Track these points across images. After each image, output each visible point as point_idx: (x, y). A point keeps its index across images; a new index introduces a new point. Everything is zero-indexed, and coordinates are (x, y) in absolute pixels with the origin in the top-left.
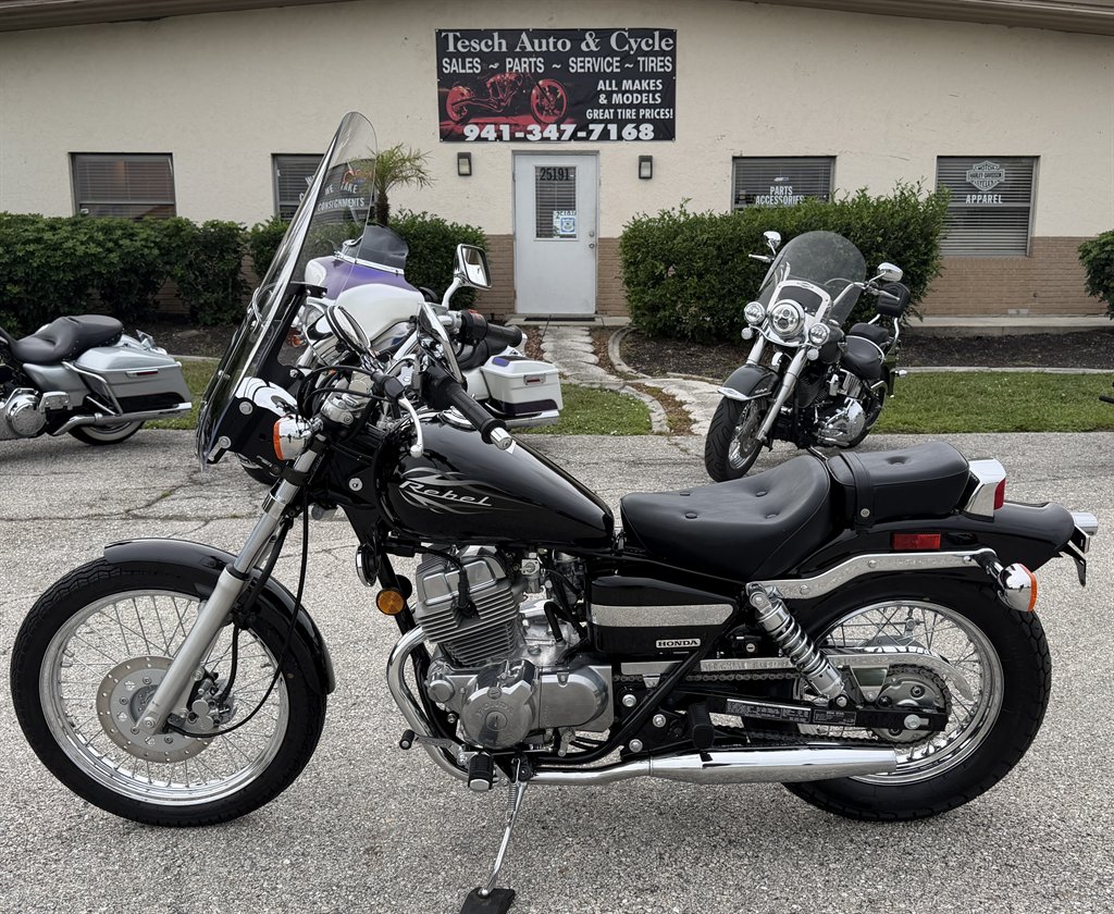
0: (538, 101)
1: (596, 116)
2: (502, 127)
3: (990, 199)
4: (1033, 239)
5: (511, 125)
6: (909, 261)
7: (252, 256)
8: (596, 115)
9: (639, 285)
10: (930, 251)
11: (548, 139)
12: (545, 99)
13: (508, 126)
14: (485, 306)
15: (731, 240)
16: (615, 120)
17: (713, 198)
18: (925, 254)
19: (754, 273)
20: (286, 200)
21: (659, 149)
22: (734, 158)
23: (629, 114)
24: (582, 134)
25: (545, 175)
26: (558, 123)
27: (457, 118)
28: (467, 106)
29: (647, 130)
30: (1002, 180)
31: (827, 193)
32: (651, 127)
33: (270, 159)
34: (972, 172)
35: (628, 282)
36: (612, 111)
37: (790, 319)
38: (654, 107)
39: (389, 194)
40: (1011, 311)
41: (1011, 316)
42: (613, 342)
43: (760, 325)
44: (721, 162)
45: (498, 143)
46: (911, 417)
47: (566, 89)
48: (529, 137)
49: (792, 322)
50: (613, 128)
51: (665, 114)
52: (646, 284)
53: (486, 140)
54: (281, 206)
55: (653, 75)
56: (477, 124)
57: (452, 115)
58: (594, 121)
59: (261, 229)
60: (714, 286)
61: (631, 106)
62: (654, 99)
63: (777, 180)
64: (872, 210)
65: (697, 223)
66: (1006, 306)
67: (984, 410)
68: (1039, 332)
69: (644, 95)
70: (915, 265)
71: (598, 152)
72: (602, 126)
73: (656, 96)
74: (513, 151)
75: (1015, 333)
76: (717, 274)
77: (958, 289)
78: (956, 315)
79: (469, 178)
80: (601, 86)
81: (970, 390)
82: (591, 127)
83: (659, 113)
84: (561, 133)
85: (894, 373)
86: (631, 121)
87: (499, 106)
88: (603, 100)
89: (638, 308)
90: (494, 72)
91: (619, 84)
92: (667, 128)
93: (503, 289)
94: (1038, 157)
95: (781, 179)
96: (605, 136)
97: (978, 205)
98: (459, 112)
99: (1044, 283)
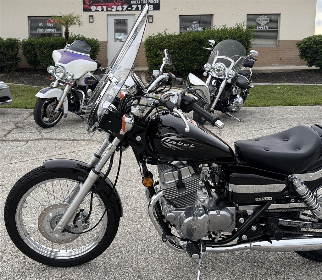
1: (134, 3)
2: (103, 7)
3: (264, 28)
4: (279, 40)
7: (23, 49)
9: (151, 57)
10: (249, 45)
11: (119, 10)
13: (105, 6)
15: (182, 42)
16: (140, 4)
17: (173, 29)
18: (247, 46)
19: (190, 53)
20: (33, 31)
21: (155, 13)
22: (180, 16)
23: (145, 2)
24: (129, 9)
25: (117, 22)
26: (122, 5)
27: (89, 4)
29: (151, 7)
30: (268, 21)
31: (210, 26)
33: (27, 18)
34: (258, 19)
35: (147, 56)
36: (139, 1)
37: (221, 69)
39: (69, 29)
40: (273, 64)
41: (273, 66)
42: (143, 76)
43: (209, 71)
44: (175, 17)
45: (102, 12)
46: (252, 101)
48: (112, 10)
49: (222, 70)
50: (140, 6)
52: (153, 57)
53: (98, 11)
54: (31, 33)
56: (95, 6)
57: (87, 3)
59: (25, 40)
60: (177, 57)
63: (194, 22)
64: (229, 32)
65: (170, 37)
66: (271, 63)
67: (276, 99)
68: (284, 71)
71: (135, 14)
72: (136, 6)
74: (107, 14)
75: (276, 72)
76: (178, 53)
79: (93, 23)
81: (268, 91)
82: (133, 6)
83: (155, 2)
84: (123, 8)
85: (249, 87)
89: (151, 64)
92: (157, 6)
93: (104, 59)
94: (280, 14)
95: (195, 22)
96: (137, 9)
97: (261, 30)
98: (89, 2)
99: (283, 55)
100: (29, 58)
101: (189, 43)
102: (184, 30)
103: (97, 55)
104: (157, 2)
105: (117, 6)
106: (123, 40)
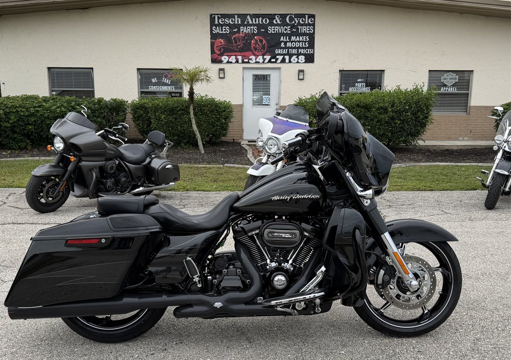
0: (254, 45)
2: (239, 57)
3: (451, 89)
4: (470, 107)
5: (242, 56)
6: (420, 117)
7: (132, 114)
8: (279, 52)
10: (429, 112)
11: (258, 62)
12: (257, 45)
16: (288, 54)
17: (331, 89)
18: (426, 113)
20: (143, 89)
21: (307, 67)
22: (340, 71)
23: (295, 51)
24: (273, 60)
25: (257, 78)
26: (263, 55)
27: (219, 53)
28: (223, 48)
29: (302, 58)
30: (457, 81)
31: (380, 86)
32: (304, 57)
33: (136, 71)
34: (444, 77)
36: (287, 50)
38: (305, 48)
39: (194, 87)
40: (460, 138)
41: (460, 140)
44: (334, 73)
45: (237, 64)
47: (267, 41)
48: (250, 61)
50: (287, 58)
51: (310, 51)
53: (231, 62)
54: (141, 92)
55: (305, 34)
56: (227, 56)
57: (217, 52)
58: (278, 54)
59: (135, 102)
61: (295, 48)
62: (305, 45)
63: (359, 80)
64: (404, 95)
66: (458, 136)
68: (473, 147)
69: (301, 43)
70: (422, 119)
71: (280, 68)
72: (282, 57)
73: (306, 44)
74: (243, 68)
75: (463, 148)
77: (437, 128)
78: (436, 140)
79: (223, 80)
80: (282, 39)
82: (277, 57)
83: (307, 51)
84: (264, 59)
86: (295, 54)
87: (237, 47)
88: (283, 45)
90: (235, 33)
91: (290, 38)
92: (309, 56)
93: (238, 128)
94: (472, 71)
95: (360, 80)
96: (283, 61)
97: (446, 92)
98: (219, 50)
99: (475, 126)
100: (140, 125)
101: (352, 109)
102: (345, 90)
103: (229, 123)
104: (310, 52)
105: (257, 56)
106: (263, 103)
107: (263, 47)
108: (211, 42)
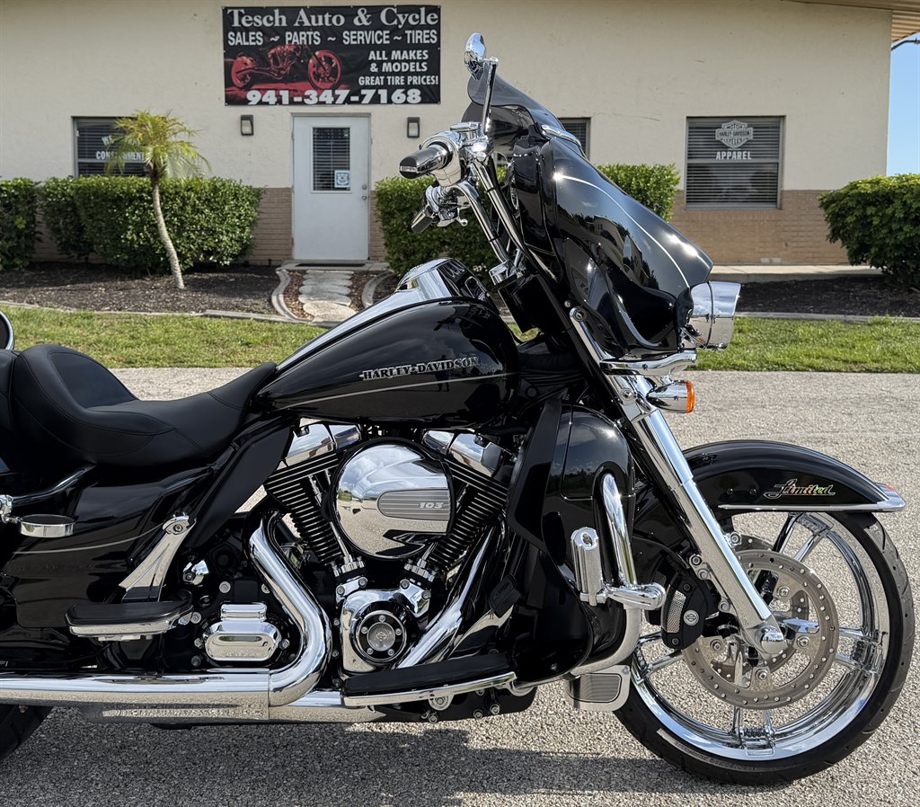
0: (315, 69)
1: (367, 83)
2: (282, 93)
3: (739, 156)
4: (782, 191)
5: (290, 90)
11: (324, 103)
12: (321, 68)
13: (287, 92)
14: (264, 252)
16: (385, 86)
20: (84, 157)
21: (426, 112)
23: (398, 80)
24: (354, 99)
25: (322, 134)
26: (334, 89)
27: (241, 84)
28: (250, 74)
29: (415, 94)
30: (751, 137)
32: (418, 92)
33: (71, 122)
34: (721, 130)
36: (382, 78)
38: (421, 74)
40: (764, 260)
41: (764, 264)
45: (278, 107)
47: (342, 60)
48: (306, 101)
50: (383, 93)
53: (267, 103)
54: (79, 163)
55: (419, 46)
56: (259, 90)
57: (237, 82)
58: (365, 87)
61: (399, 74)
62: (421, 67)
66: (758, 255)
69: (412, 64)
71: (370, 114)
72: (374, 91)
73: (423, 65)
74: (292, 114)
75: (760, 280)
79: (251, 138)
80: (372, 56)
82: (363, 92)
83: (425, 80)
84: (336, 97)
86: (399, 87)
87: (279, 75)
88: (374, 68)
90: (275, 44)
91: (389, 55)
92: (433, 93)
93: (282, 236)
94: (784, 117)
96: (376, 100)
97: (728, 161)
98: (242, 80)
99: (795, 234)
104: (431, 81)
105: (320, 90)
106: (336, 186)
107: (334, 72)
108: (226, 64)
